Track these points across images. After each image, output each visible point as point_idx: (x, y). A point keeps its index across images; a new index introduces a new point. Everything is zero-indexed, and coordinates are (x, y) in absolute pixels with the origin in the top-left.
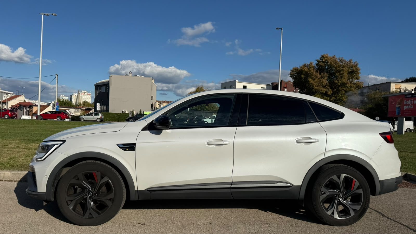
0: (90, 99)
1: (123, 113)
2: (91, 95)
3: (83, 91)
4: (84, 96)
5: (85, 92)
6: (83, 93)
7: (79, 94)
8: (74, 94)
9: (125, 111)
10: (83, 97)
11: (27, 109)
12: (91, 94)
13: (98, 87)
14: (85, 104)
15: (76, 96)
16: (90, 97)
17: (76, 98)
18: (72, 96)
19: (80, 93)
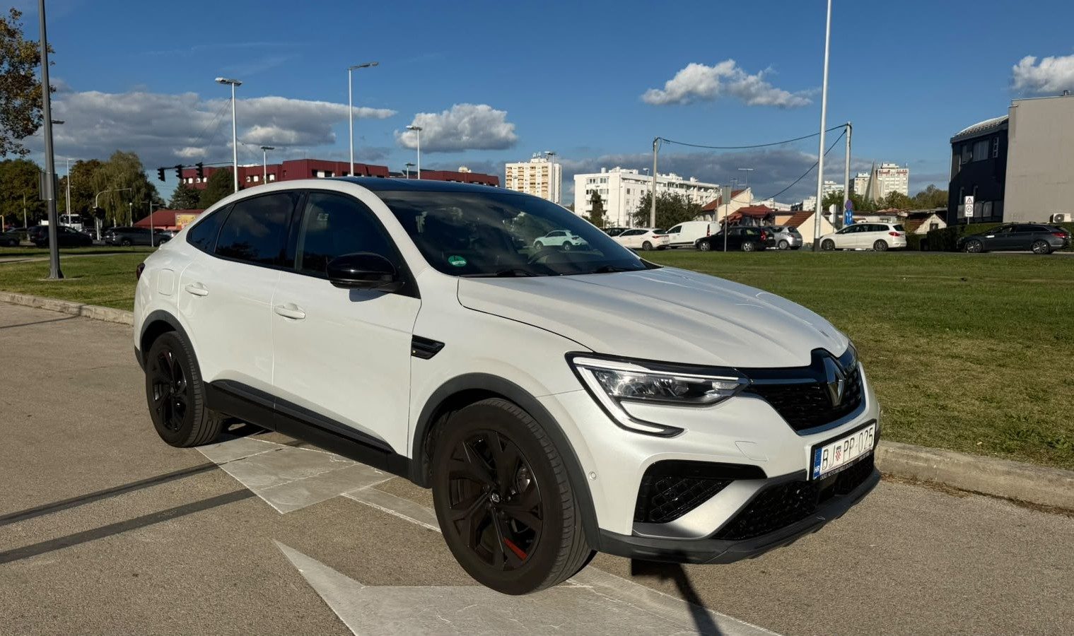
0: (905, 187)
1: (1054, 221)
2: (907, 174)
3: (885, 165)
4: (887, 179)
5: (891, 165)
6: (885, 170)
7: (874, 173)
8: (860, 175)
9: (1062, 217)
10: (886, 183)
11: (759, 223)
12: (908, 170)
13: (960, 145)
14: (893, 201)
15: (866, 179)
16: (905, 179)
17: (866, 185)
18: (856, 181)
19: (877, 171)
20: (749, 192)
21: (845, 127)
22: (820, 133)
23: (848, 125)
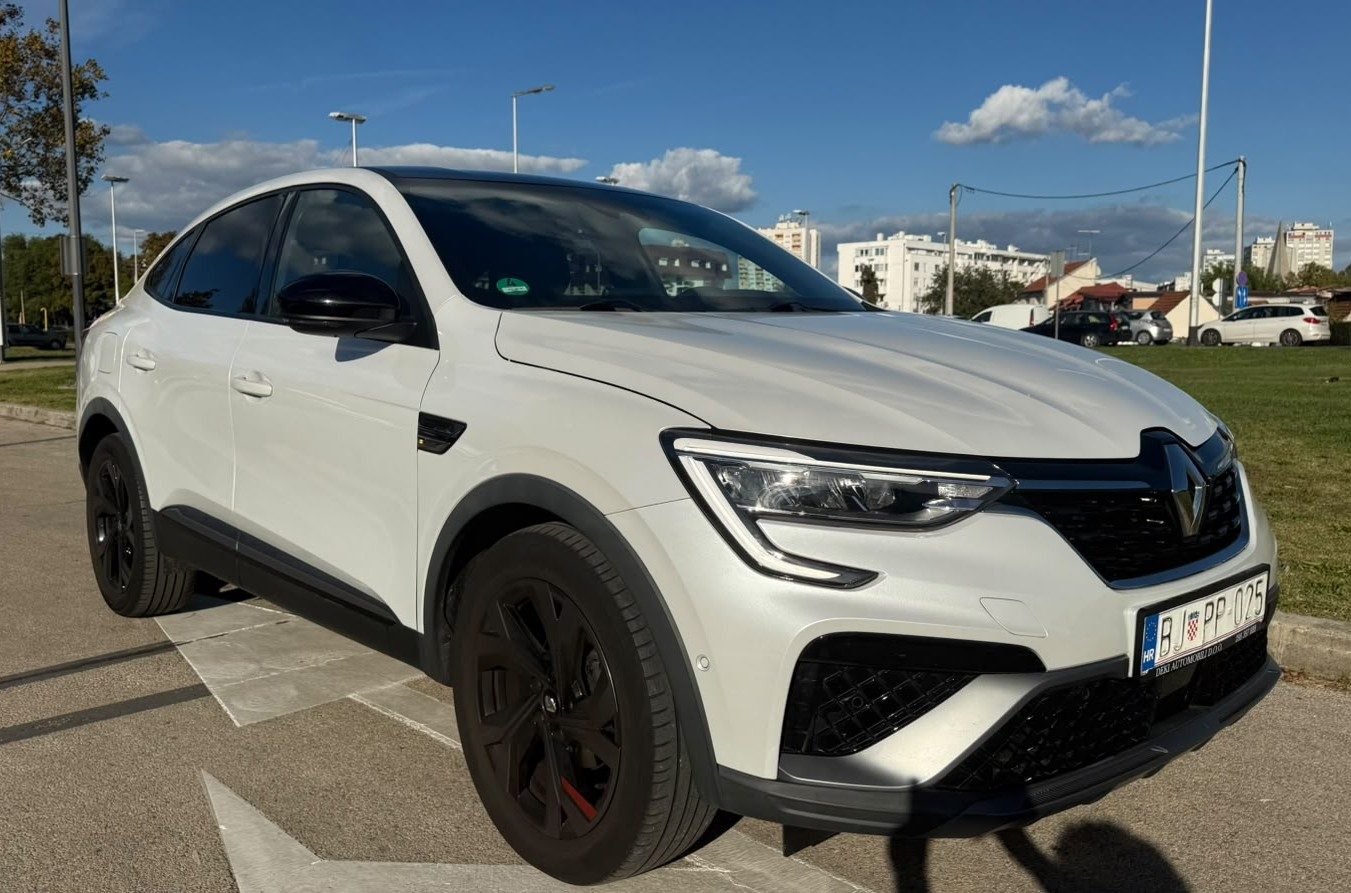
0: (1328, 257)
2: (1332, 239)
3: (1298, 226)
4: (1302, 246)
5: (1308, 225)
6: (1297, 233)
7: (1281, 237)
8: (1260, 240)
10: (1300, 251)
11: (1109, 307)
12: (1332, 232)
14: (1310, 277)
15: (1269, 246)
16: (1327, 245)
17: (1269, 255)
18: (1253, 250)
19: (1285, 234)
20: (1095, 264)
21: (1235, 166)
22: (1197, 175)
23: (1240, 161)
